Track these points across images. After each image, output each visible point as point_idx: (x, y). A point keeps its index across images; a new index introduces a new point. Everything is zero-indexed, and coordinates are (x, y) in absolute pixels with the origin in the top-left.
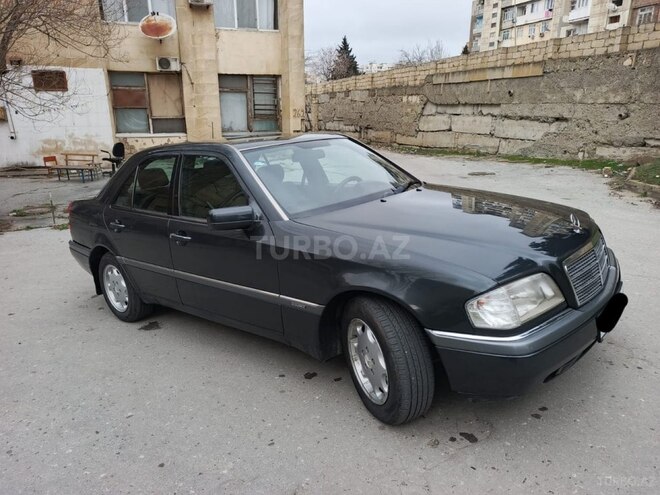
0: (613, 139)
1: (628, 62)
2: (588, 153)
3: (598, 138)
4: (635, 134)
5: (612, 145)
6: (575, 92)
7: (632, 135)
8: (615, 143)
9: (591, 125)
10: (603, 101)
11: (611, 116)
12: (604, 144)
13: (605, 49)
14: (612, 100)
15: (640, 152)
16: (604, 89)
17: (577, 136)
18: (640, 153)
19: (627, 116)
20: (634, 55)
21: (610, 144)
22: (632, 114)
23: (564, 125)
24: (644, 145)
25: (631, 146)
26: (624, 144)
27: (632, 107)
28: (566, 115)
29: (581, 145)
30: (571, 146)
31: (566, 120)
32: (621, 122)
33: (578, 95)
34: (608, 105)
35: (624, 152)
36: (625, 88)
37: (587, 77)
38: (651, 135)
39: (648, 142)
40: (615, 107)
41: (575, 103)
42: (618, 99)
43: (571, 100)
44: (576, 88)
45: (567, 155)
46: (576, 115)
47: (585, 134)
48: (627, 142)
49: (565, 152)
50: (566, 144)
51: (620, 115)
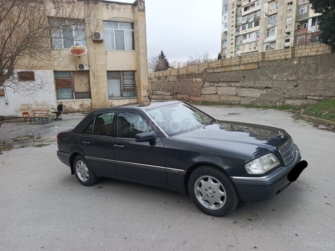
0: (292, 96)
1: (295, 62)
2: (282, 103)
3: (285, 96)
4: (301, 94)
5: (292, 99)
6: (273, 76)
9: (282, 90)
10: (286, 79)
11: (291, 86)
12: (288, 98)
13: (285, 57)
14: (290, 79)
15: (305, 102)
16: (286, 74)
17: (276, 95)
19: (298, 86)
20: (298, 59)
21: (291, 98)
22: (300, 85)
23: (269, 90)
24: (306, 98)
25: (301, 99)
26: (297, 98)
27: (299, 82)
28: (270, 86)
29: (278, 99)
30: (274, 99)
31: (270, 88)
32: (295, 88)
33: (275, 77)
34: (288, 81)
35: (298, 102)
36: (296, 73)
37: (278, 69)
38: (309, 94)
39: (308, 97)
40: (292, 82)
41: (273, 80)
42: (293, 78)
43: (271, 79)
44: (274, 74)
45: (272, 104)
46: (275, 86)
47: (280, 94)
48: (299, 97)
49: (271, 103)
50: (271, 99)
51: (294, 86)
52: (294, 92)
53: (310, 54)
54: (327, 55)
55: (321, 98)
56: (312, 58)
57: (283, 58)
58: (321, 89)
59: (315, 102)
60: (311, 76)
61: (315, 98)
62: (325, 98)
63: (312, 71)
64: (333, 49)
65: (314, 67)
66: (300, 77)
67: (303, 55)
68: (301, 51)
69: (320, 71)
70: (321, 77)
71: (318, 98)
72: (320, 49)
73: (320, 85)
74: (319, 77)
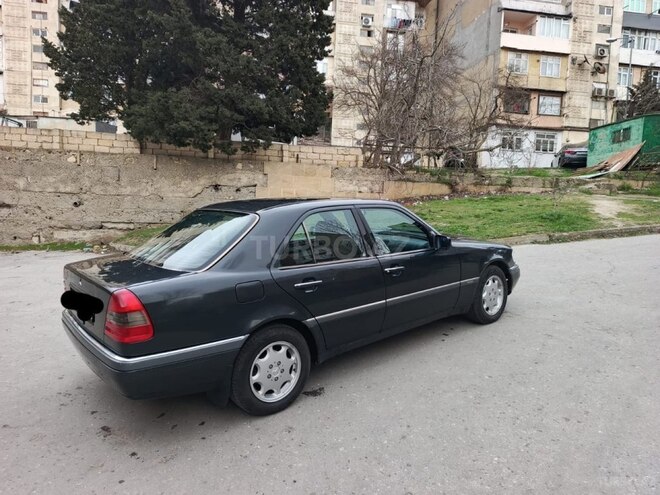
0: (70, 223)
1: (72, 159)
2: (46, 237)
3: (53, 223)
4: (92, 219)
5: (71, 229)
6: (16, 180)
7: (90, 219)
8: (73, 227)
9: (43, 212)
10: (52, 190)
11: (66, 205)
12: (62, 228)
13: (39, 144)
14: (62, 189)
15: (100, 233)
16: (51, 179)
17: (27, 221)
18: (101, 235)
19: (81, 204)
20: (78, 155)
21: (69, 228)
22: (86, 203)
23: (7, 211)
24: (101, 227)
25: (90, 229)
26: (82, 227)
27: (85, 196)
28: (7, 202)
29: (35, 229)
30: (21, 231)
31: (9, 206)
32: (75, 209)
33: (21, 183)
34: (58, 194)
35: (85, 234)
36: (75, 180)
37: (28, 168)
38: (108, 220)
39: (105, 225)
40: (67, 196)
41: (18, 190)
42: (68, 189)
43: (13, 187)
44: (17, 176)
45: (18, 240)
46: (22, 202)
47: (37, 220)
48: (85, 225)
49: (15, 238)
50: (15, 230)
51: (75, 203)
52: (74, 216)
53: (97, 149)
54: (135, 157)
55: (132, 226)
56: (106, 157)
57: (36, 146)
58: (129, 210)
59: (120, 233)
60: (109, 188)
61: (120, 226)
62: (138, 226)
63: (109, 180)
64: (142, 149)
65: (112, 172)
66: (84, 188)
67: (83, 148)
68: (77, 141)
69: (124, 180)
70: (128, 190)
71: (125, 226)
72: (116, 144)
73: (127, 204)
74: (123, 190)
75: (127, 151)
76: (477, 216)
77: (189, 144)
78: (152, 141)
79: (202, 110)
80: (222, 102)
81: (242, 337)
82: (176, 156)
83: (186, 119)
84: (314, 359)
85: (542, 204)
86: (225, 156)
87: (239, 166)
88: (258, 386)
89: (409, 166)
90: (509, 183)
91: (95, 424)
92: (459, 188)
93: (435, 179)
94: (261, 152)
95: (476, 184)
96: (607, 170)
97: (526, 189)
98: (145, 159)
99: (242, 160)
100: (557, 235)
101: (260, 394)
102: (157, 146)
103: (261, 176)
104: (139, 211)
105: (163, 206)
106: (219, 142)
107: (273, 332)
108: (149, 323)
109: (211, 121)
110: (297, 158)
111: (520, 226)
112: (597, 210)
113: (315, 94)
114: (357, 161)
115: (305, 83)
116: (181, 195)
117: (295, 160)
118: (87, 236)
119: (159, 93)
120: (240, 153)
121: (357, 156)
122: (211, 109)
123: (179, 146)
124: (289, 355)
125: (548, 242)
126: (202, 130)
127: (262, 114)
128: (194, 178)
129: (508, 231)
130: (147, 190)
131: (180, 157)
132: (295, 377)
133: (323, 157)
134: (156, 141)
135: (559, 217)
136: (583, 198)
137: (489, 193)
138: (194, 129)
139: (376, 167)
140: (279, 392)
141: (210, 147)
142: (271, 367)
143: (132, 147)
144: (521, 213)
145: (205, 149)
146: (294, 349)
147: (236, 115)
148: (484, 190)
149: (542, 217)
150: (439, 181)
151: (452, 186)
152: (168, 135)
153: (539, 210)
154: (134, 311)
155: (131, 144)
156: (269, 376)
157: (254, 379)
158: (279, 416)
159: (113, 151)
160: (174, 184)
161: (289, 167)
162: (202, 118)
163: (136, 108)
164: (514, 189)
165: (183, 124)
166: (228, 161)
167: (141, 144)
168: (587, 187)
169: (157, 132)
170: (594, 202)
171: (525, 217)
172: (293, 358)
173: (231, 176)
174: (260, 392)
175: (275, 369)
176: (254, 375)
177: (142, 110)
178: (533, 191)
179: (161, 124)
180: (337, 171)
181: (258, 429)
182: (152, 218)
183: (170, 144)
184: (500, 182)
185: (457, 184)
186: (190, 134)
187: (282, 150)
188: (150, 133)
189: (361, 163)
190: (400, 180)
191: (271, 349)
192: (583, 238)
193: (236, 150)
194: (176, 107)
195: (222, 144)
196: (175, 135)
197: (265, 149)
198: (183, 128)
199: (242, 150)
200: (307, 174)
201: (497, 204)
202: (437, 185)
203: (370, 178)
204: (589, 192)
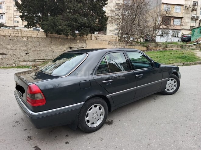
0: (25, 60)
1: (25, 39)
2: (17, 64)
3: (19, 60)
4: (32, 58)
5: (25, 61)
6: (7, 46)
7: (31, 58)
8: (26, 61)
9: (16, 56)
10: (19, 49)
11: (23, 53)
12: (22, 61)
15: (34, 63)
16: (18, 46)
17: (11, 59)
19: (28, 53)
20: (27, 38)
23: (4, 56)
24: (35, 61)
25: (31, 61)
27: (29, 51)
28: (5, 53)
29: (14, 62)
31: (5, 54)
32: (26, 55)
33: (9, 47)
34: (21, 50)
35: (29, 63)
36: (26, 46)
37: (11, 42)
38: (37, 59)
39: (36, 60)
40: (24, 51)
41: (8, 49)
42: (24, 49)
43: (6, 48)
44: (8, 45)
45: (9, 65)
46: (9, 53)
47: (14, 59)
48: (30, 60)
49: (8, 64)
50: (8, 62)
51: (26, 53)
52: (26, 57)
53: (33, 36)
54: (45, 38)
55: (44, 61)
56: (36, 38)
57: (13, 35)
58: (43, 56)
59: (40, 63)
60: (37, 48)
61: (40, 61)
62: (46, 61)
63: (37, 46)
64: (47, 36)
65: (38, 43)
66: (29, 48)
67: (28, 35)
68: (26, 33)
69: (41, 46)
70: (43, 49)
71: (42, 61)
72: (38, 34)
73: (42, 54)
74: (41, 49)
75: (42, 36)
76: (157, 57)
77: (62, 34)
78: (50, 33)
79: (66, 23)
80: (73, 20)
81: (82, 103)
82: (58, 38)
83: (61, 26)
84: (110, 110)
85: (178, 53)
86: (73, 38)
87: (78, 41)
88: (88, 121)
89: (133, 41)
90: (166, 46)
91: (25, 135)
92: (150, 48)
93: (142, 45)
94: (85, 36)
95: (155, 47)
96: (198, 42)
97: (172, 48)
98: (48, 39)
99: (79, 39)
100: (186, 63)
101: (89, 125)
102: (52, 35)
103: (85, 44)
104: (47, 56)
105: (54, 54)
106: (72, 33)
107: (94, 100)
108: (44, 98)
109: (69, 26)
110: (97, 38)
111: (172, 60)
112: (197, 55)
113: (102, 17)
114: (116, 39)
115: (99, 14)
116: (60, 50)
117: (96, 39)
118: (30, 64)
119: (52, 17)
120: (78, 37)
121: (116, 38)
122: (69, 22)
123: (59, 34)
124: (100, 109)
125: (183, 66)
126: (66, 29)
127: (86, 24)
128: (64, 45)
129: (169, 62)
130: (49, 49)
131: (59, 38)
132: (102, 117)
133: (105, 38)
134: (51, 33)
135: (186, 57)
136: (191, 51)
137: (160, 50)
138: (63, 29)
139: (122, 41)
140: (96, 123)
141: (69, 35)
142: (93, 114)
143: (44, 35)
144: (172, 56)
145: (67, 35)
146: (102, 107)
147: (77, 24)
148: (158, 49)
149: (180, 57)
150: (143, 46)
151: (147, 47)
152: (55, 31)
153: (178, 55)
154: (38, 93)
155: (43, 34)
156: (93, 117)
157: (87, 119)
158: (96, 133)
159: (38, 36)
160: (57, 47)
161: (94, 41)
162: (66, 25)
163: (45, 22)
164: (168, 48)
165: (60, 27)
166: (74, 40)
167: (47, 34)
168: (192, 47)
169: (52, 30)
170: (196, 52)
171: (173, 58)
172: (102, 110)
173: (75, 44)
174: (89, 124)
175: (95, 115)
176: (87, 117)
177: (47, 23)
178: (175, 49)
179: (53, 28)
180: (110, 43)
181: (88, 139)
182: (51, 58)
183: (56, 34)
184: (163, 46)
185: (149, 47)
186: (62, 31)
187: (92, 36)
188: (49, 30)
189: (117, 40)
190: (130, 45)
191: (93, 107)
192: (195, 64)
193: (77, 36)
194: (58, 22)
195: (73, 34)
196: (57, 31)
197: (86, 35)
198: (60, 29)
199: (79, 36)
200: (100, 44)
201: (163, 53)
202: (142, 47)
203: (121, 45)
204: (193, 49)
